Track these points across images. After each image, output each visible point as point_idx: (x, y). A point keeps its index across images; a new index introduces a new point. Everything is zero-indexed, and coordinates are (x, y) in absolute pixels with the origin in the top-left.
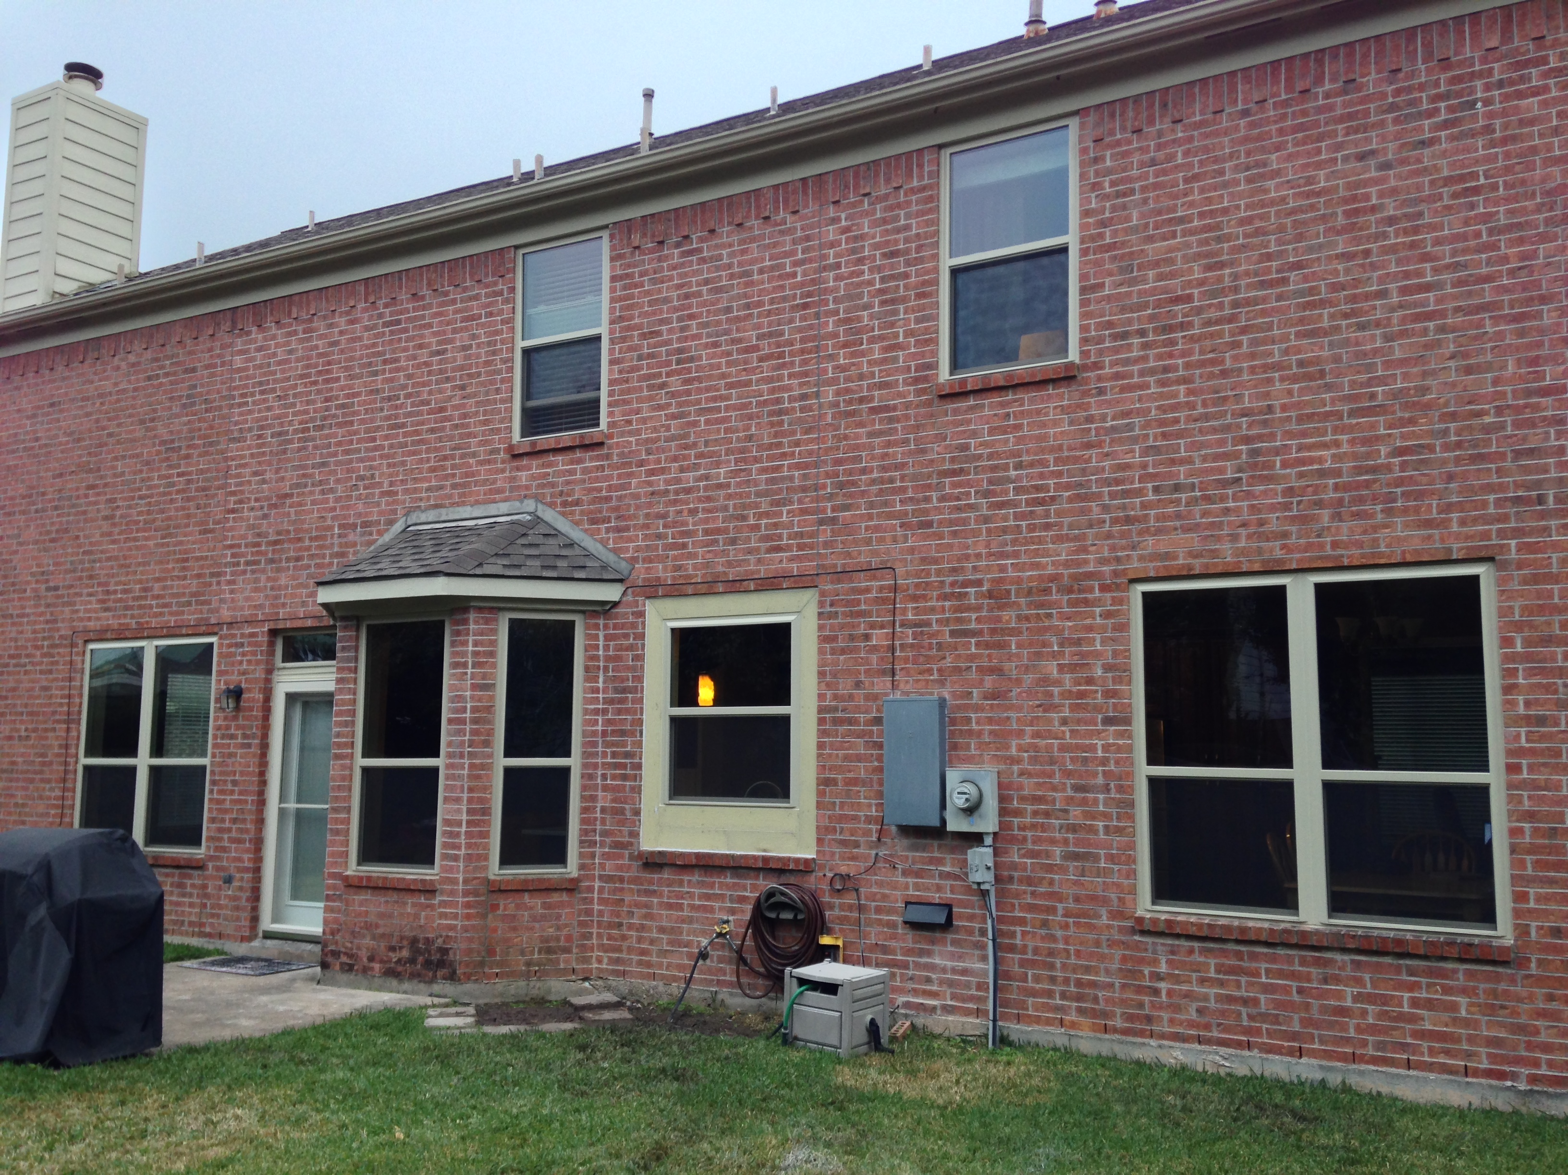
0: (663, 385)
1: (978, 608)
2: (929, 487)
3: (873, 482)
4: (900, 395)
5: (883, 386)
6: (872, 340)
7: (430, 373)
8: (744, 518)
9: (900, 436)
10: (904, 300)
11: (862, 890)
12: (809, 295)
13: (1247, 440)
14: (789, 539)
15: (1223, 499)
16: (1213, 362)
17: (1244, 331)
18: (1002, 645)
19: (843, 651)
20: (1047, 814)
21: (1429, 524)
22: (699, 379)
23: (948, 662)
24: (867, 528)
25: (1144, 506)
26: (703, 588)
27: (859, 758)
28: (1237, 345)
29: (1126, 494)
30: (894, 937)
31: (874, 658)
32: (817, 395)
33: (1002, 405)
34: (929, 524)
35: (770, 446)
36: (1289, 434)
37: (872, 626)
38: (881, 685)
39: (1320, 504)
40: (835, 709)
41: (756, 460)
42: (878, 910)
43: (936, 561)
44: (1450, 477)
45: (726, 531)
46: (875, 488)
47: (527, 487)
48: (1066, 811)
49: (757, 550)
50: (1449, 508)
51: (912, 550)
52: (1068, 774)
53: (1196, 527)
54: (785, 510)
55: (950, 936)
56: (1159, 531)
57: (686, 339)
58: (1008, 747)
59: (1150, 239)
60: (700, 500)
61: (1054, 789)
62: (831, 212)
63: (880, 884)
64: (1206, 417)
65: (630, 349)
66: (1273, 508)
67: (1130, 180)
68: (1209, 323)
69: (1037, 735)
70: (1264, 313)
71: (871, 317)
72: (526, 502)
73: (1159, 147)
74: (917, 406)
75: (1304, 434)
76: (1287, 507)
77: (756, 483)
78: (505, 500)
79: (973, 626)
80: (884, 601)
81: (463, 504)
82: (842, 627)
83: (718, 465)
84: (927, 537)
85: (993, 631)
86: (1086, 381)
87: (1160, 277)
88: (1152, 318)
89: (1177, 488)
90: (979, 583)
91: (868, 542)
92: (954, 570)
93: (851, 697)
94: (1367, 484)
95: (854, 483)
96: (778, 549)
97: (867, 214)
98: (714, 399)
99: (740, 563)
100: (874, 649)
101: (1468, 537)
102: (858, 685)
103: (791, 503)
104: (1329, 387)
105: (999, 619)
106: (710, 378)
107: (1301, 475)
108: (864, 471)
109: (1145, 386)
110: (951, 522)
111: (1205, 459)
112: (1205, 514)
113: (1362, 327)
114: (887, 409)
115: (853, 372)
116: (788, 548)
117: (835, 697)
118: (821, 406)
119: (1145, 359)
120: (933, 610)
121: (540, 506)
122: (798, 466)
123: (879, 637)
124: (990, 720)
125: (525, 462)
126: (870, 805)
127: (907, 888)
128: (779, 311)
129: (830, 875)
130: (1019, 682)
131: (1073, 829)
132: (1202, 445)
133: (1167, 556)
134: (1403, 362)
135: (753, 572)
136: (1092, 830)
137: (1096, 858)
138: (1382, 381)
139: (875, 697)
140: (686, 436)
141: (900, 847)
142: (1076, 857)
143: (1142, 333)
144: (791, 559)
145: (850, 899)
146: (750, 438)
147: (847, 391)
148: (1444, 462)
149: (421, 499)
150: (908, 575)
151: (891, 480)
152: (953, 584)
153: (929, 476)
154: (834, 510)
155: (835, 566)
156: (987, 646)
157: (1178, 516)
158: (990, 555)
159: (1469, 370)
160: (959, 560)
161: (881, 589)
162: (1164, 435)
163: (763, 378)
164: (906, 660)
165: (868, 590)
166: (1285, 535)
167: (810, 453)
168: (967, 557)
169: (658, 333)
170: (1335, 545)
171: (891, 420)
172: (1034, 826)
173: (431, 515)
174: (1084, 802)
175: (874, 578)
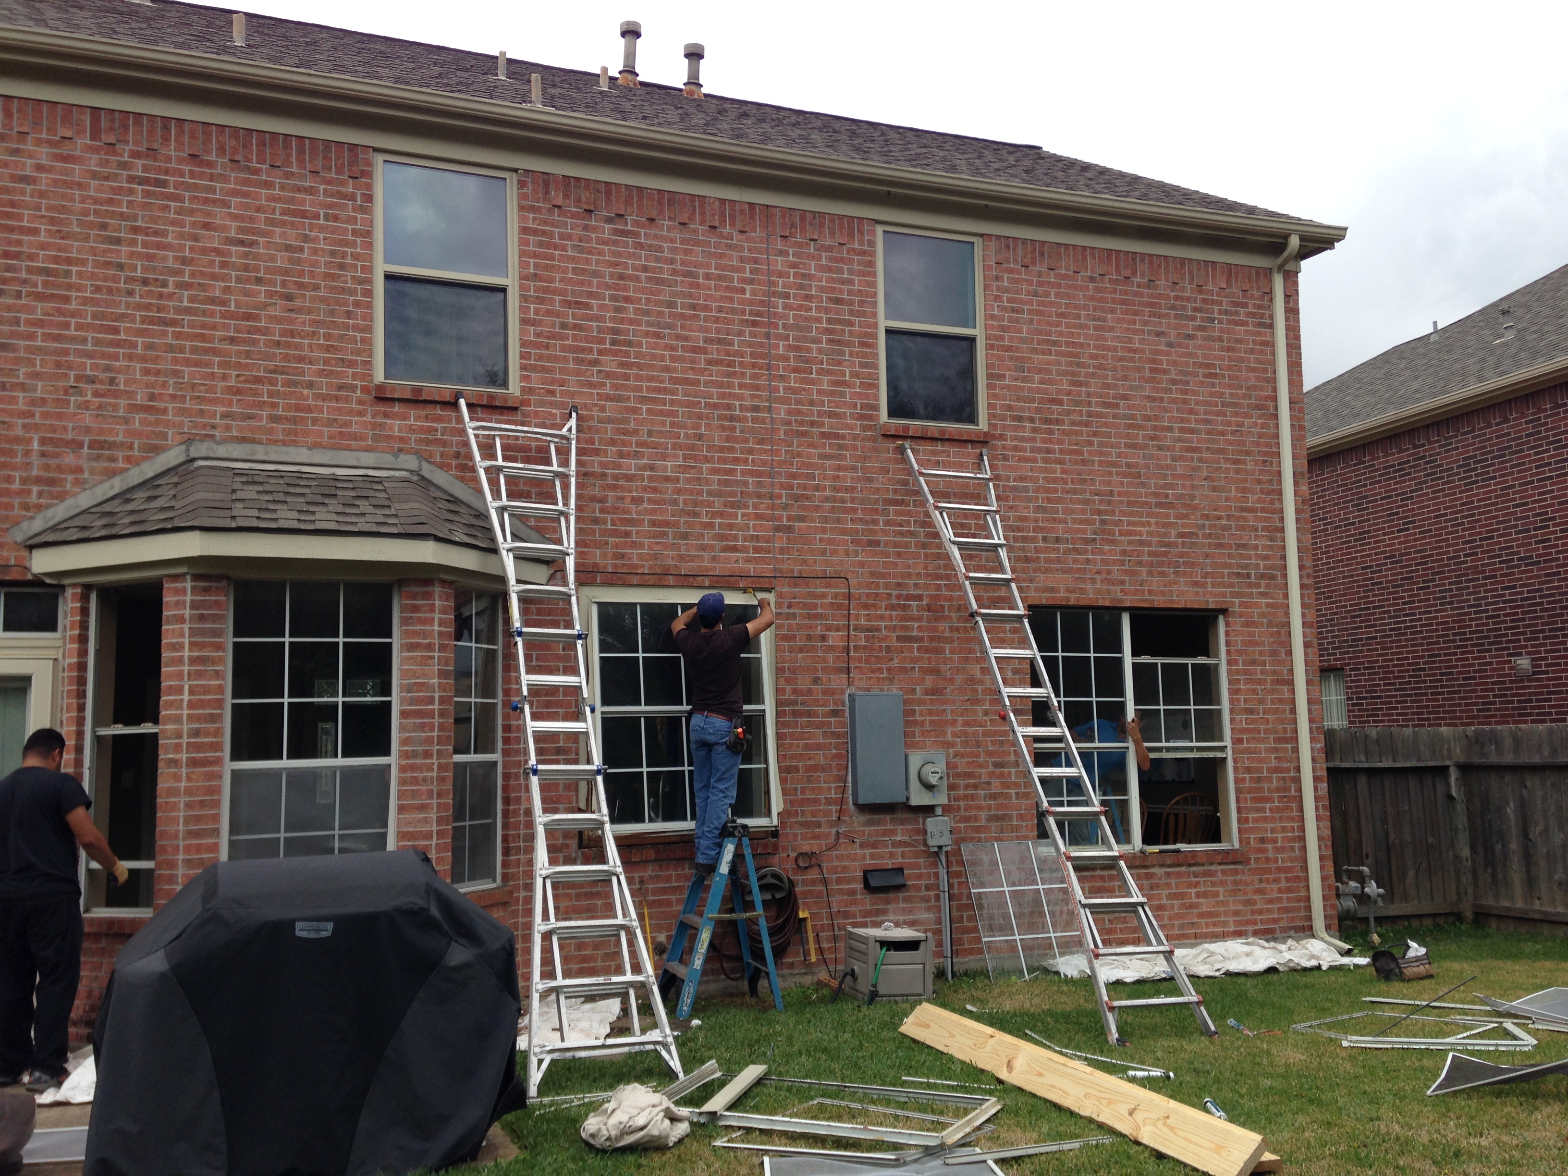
0: (595, 362)
1: (919, 619)
2: (876, 512)
3: (827, 499)
4: (848, 426)
5: (831, 415)
6: (820, 372)
7: (224, 265)
8: (696, 515)
9: (848, 462)
10: (849, 344)
11: (824, 865)
12: (759, 314)
13: (1099, 512)
14: (745, 540)
15: (1086, 552)
16: (1077, 452)
17: (1095, 434)
18: (938, 651)
19: (801, 650)
20: (975, 787)
21: (1196, 584)
22: (638, 366)
23: (896, 663)
24: (821, 540)
25: (1037, 550)
26: (652, 580)
27: (818, 747)
28: (1091, 443)
29: (1025, 539)
30: (854, 902)
31: (831, 656)
32: (769, 409)
33: (935, 453)
34: (877, 543)
35: (722, 449)
36: (1123, 513)
37: (829, 628)
38: (838, 681)
39: (1140, 563)
40: (795, 703)
41: (707, 460)
42: (839, 881)
43: (883, 576)
44: (1207, 556)
45: (676, 525)
46: (828, 505)
47: (402, 440)
48: (989, 783)
49: (711, 548)
50: (1206, 575)
51: (862, 564)
52: (990, 754)
53: (1068, 571)
54: (740, 512)
55: (901, 895)
56: (1047, 571)
57: (622, 321)
58: (945, 735)
59: (1035, 351)
60: (645, 489)
61: (980, 766)
62: (779, 245)
63: (840, 858)
64: (1075, 491)
65: (549, 313)
66: (1115, 562)
67: (1021, 302)
68: (1073, 423)
69: (967, 724)
70: (1106, 425)
71: (820, 351)
72: (402, 457)
73: (1039, 284)
74: (864, 440)
75: (1131, 514)
76: (1122, 563)
77: (708, 482)
78: (367, 450)
79: (915, 633)
80: (839, 607)
81: (294, 443)
82: (800, 627)
83: (664, 457)
84: (876, 554)
85: (932, 639)
86: (995, 448)
87: (1042, 381)
88: (1038, 410)
89: (1057, 540)
90: (919, 598)
91: (823, 552)
92: (899, 585)
93: (810, 692)
94: (1165, 554)
95: (807, 498)
96: (734, 549)
97: (813, 257)
98: (659, 390)
99: (692, 559)
100: (831, 649)
101: (1216, 595)
102: (816, 680)
103: (746, 506)
104: (1143, 485)
105: (935, 629)
106: (652, 367)
107: (1130, 542)
108: (817, 488)
109: (1034, 460)
110: (896, 545)
111: (1074, 521)
112: (1075, 561)
113: (1160, 448)
114: (837, 436)
115: (803, 396)
116: (744, 549)
117: (795, 692)
118: (773, 421)
119: (1034, 440)
120: (882, 618)
121: (425, 465)
122: (752, 473)
123: (835, 639)
124: (930, 712)
125: (397, 408)
126: (830, 789)
127: (864, 858)
128: (726, 321)
129: (793, 855)
130: (952, 681)
131: (994, 796)
132: (1072, 511)
133: (1052, 590)
134: (1182, 477)
135: (707, 569)
136: (1007, 796)
137: (1010, 817)
138: (1172, 487)
139: (833, 692)
140: (626, 421)
141: (857, 822)
142: (997, 818)
143: (1032, 420)
144: (747, 560)
145: (813, 874)
146: (700, 437)
147: (799, 412)
148: (1203, 545)
149: (214, 427)
150: (859, 585)
151: (843, 501)
152: (899, 597)
153: (876, 502)
154: (789, 519)
155: (792, 571)
156: (927, 650)
157: (1059, 561)
158: (928, 575)
159: (1214, 489)
160: (903, 577)
161: (836, 596)
162: (1049, 500)
163: (712, 381)
164: (860, 660)
165: (823, 596)
166: (1122, 582)
167: (764, 463)
168: (910, 575)
169: (587, 306)
170: (1150, 592)
171: (840, 447)
172: (966, 797)
173: (237, 450)
174: (1002, 775)
175: (829, 586)
